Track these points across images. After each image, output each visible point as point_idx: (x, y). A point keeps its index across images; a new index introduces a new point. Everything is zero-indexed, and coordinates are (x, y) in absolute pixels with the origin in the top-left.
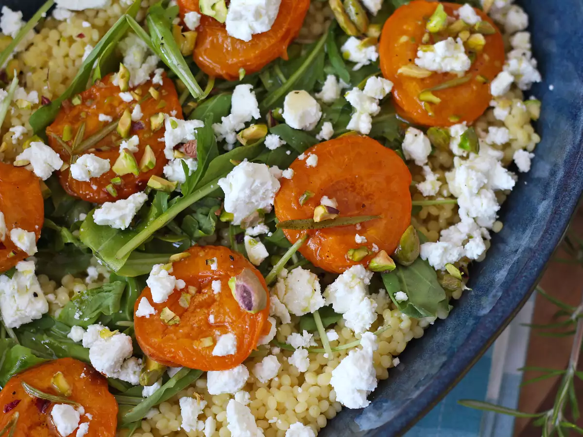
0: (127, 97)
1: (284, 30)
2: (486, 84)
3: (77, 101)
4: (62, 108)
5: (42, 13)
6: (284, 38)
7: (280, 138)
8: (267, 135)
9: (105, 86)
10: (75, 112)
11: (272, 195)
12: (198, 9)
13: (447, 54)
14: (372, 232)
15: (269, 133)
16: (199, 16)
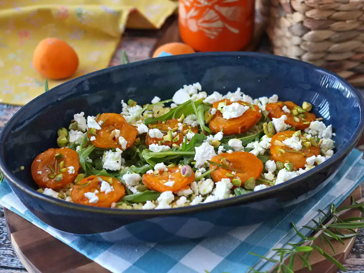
0: (180, 124)
1: (242, 121)
2: (305, 157)
3: (164, 122)
4: (158, 122)
5: (167, 101)
6: (241, 124)
7: (224, 147)
8: (220, 145)
9: (175, 119)
10: (161, 125)
11: (211, 157)
12: (216, 108)
13: (294, 141)
14: (239, 174)
15: (221, 145)
16: (216, 110)
